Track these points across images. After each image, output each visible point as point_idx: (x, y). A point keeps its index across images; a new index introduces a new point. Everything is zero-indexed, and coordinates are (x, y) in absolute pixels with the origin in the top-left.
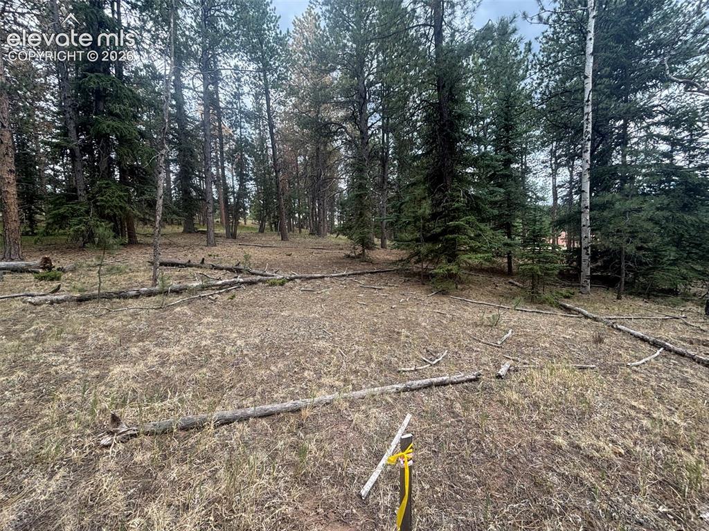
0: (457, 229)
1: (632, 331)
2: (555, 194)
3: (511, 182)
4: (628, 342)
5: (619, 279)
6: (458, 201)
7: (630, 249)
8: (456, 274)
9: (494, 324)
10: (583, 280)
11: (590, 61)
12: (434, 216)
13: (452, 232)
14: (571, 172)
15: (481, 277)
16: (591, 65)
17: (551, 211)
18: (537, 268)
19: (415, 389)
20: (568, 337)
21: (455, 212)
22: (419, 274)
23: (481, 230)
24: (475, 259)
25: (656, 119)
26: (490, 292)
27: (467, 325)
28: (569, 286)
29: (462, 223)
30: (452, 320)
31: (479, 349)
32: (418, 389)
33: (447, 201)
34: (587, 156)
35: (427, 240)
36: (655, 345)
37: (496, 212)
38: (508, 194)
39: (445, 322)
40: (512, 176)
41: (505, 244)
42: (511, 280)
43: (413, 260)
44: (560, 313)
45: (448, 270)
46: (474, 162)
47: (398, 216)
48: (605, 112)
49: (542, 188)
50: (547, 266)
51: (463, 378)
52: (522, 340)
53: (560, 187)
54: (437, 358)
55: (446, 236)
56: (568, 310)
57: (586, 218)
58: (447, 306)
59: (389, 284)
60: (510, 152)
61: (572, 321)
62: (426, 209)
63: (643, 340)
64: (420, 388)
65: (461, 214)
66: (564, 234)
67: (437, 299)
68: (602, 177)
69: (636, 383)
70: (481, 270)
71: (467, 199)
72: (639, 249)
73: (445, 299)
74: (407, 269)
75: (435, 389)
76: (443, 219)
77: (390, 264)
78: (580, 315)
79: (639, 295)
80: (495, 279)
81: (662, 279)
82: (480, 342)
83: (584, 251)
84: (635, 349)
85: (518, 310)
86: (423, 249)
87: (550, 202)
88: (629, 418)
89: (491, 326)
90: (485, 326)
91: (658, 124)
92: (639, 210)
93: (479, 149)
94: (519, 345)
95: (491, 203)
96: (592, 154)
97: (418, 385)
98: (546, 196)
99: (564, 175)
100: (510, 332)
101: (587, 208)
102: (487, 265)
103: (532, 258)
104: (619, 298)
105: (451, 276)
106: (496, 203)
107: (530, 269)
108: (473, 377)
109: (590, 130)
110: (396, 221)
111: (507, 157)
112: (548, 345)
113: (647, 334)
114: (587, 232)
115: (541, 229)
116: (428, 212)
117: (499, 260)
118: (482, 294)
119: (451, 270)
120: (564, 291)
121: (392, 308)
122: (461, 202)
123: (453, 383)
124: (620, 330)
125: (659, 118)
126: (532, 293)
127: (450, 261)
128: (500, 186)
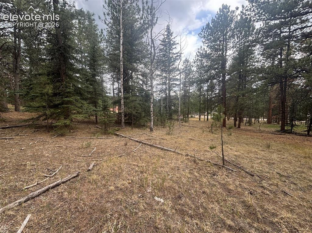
0: (69, 102)
1: (135, 139)
2: (114, 92)
3: (96, 84)
4: (134, 143)
5: (132, 123)
6: (69, 89)
7: (134, 113)
8: (69, 125)
9: (88, 146)
10: (122, 124)
11: (121, 47)
12: (55, 95)
13: (67, 104)
14: (118, 84)
15: (83, 126)
16: (122, 48)
17: (112, 98)
18: (106, 120)
19: (36, 196)
20: (117, 146)
21: (68, 94)
22: (46, 126)
23: (82, 103)
24: (80, 117)
25: (139, 73)
26: (87, 132)
27: (75, 150)
28: (118, 126)
29: (72, 99)
30: (66, 149)
31: (80, 160)
32: (38, 196)
33: (63, 88)
34: (122, 80)
35: (50, 107)
36: (140, 142)
37: (89, 96)
38: (95, 89)
39: (61, 151)
40: (96, 81)
41: (94, 110)
42: (97, 126)
43: (42, 118)
44: (115, 137)
45: (64, 123)
46: (78, 71)
47: (28, 92)
48: (126, 66)
49: (109, 89)
50: (110, 119)
51: (70, 178)
52: (100, 151)
53: (115, 89)
54: (55, 172)
55: (63, 106)
56: (118, 135)
57: (122, 102)
58: (64, 142)
59: (20, 135)
60: (95, 71)
61: (118, 139)
62: (49, 89)
63: (137, 141)
64: (40, 194)
65: (71, 95)
66: (117, 107)
67: (58, 139)
68: (127, 88)
69: (135, 156)
70: (83, 122)
71: (74, 88)
72: (136, 113)
73: (63, 138)
74: (37, 124)
75: (51, 190)
76: (61, 97)
77: (23, 121)
78: (121, 137)
79: (137, 127)
80: (90, 126)
81: (142, 122)
82: (81, 156)
83: (122, 114)
84: (135, 145)
85: (99, 138)
86: (48, 112)
87: (112, 95)
88: (133, 169)
89: (87, 148)
90: (84, 148)
91: (139, 75)
92: (136, 101)
93: (82, 66)
94: (99, 153)
95: (87, 92)
96: (123, 80)
97: (39, 193)
98: (111, 92)
99: (116, 85)
100: (95, 149)
101: (122, 98)
102: (86, 120)
103: (105, 116)
104: (132, 129)
105: (66, 126)
106: (90, 92)
107: (104, 121)
108: (75, 175)
109: (122, 71)
110: (26, 95)
111: (94, 73)
112: (110, 151)
113: (138, 140)
114: (123, 107)
115: (107, 105)
116: (50, 91)
117: (91, 117)
118: (83, 133)
119: (66, 123)
120: (116, 129)
121: (21, 150)
122: (71, 89)
123: (63, 183)
124: (132, 139)
125: (140, 73)
126: (105, 130)
127: (65, 118)
128: (91, 85)
